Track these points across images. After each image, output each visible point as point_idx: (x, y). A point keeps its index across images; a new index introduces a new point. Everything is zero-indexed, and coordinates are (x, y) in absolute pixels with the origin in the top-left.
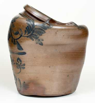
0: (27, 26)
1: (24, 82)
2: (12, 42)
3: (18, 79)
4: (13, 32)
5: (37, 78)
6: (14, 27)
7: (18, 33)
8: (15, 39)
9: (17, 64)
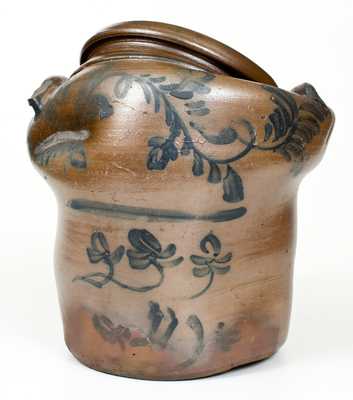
0: (276, 111)
1: (221, 325)
2: (195, 174)
3: (191, 317)
4: (201, 133)
5: (261, 296)
6: (206, 112)
7: (235, 136)
8: (220, 162)
9: (196, 260)
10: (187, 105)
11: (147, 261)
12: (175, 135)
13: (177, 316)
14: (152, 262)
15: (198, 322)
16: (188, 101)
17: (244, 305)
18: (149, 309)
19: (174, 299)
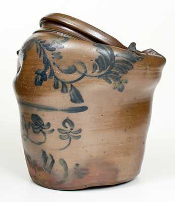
0: (99, 57)
1: (77, 165)
2: (55, 88)
3: (60, 159)
4: (58, 68)
5: (105, 152)
6: (61, 57)
7: (75, 70)
8: (67, 83)
9: (61, 131)
10: (53, 54)
11: (39, 130)
12: (46, 69)
13: (54, 158)
14: (41, 131)
15: (65, 162)
16: (53, 52)
17: (91, 156)
18: (42, 154)
19: (52, 150)
